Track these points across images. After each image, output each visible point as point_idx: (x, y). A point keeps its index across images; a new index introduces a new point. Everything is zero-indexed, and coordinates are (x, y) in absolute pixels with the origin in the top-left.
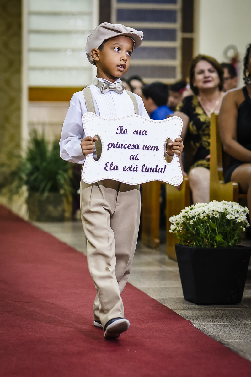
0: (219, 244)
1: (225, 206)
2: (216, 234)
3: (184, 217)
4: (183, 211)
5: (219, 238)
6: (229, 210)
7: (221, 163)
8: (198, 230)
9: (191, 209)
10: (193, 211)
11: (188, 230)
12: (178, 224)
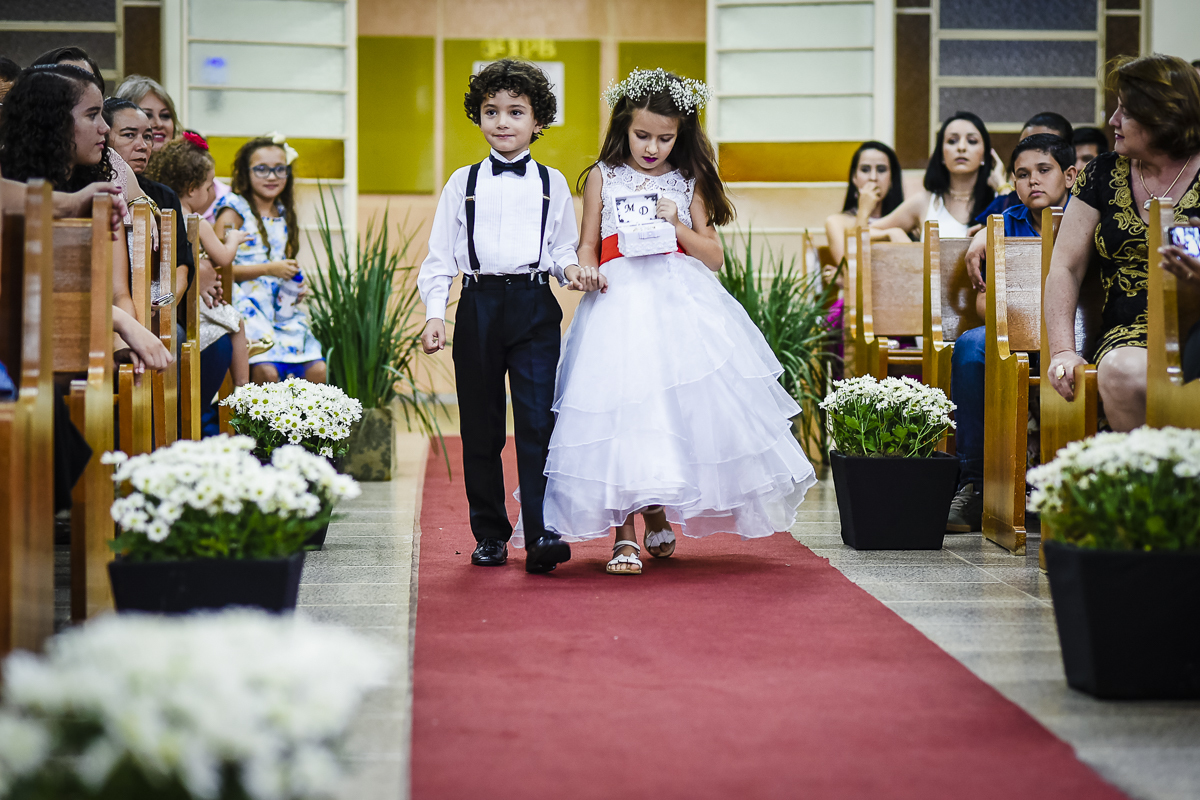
0: (1157, 540)
1: (1174, 442)
2: (1147, 515)
3: (1065, 470)
4: (1062, 453)
5: (1154, 525)
6: (1183, 450)
7: (1175, 332)
8: (1100, 504)
9: (1086, 448)
10: (1089, 453)
11: (1075, 503)
12: (1050, 489)
